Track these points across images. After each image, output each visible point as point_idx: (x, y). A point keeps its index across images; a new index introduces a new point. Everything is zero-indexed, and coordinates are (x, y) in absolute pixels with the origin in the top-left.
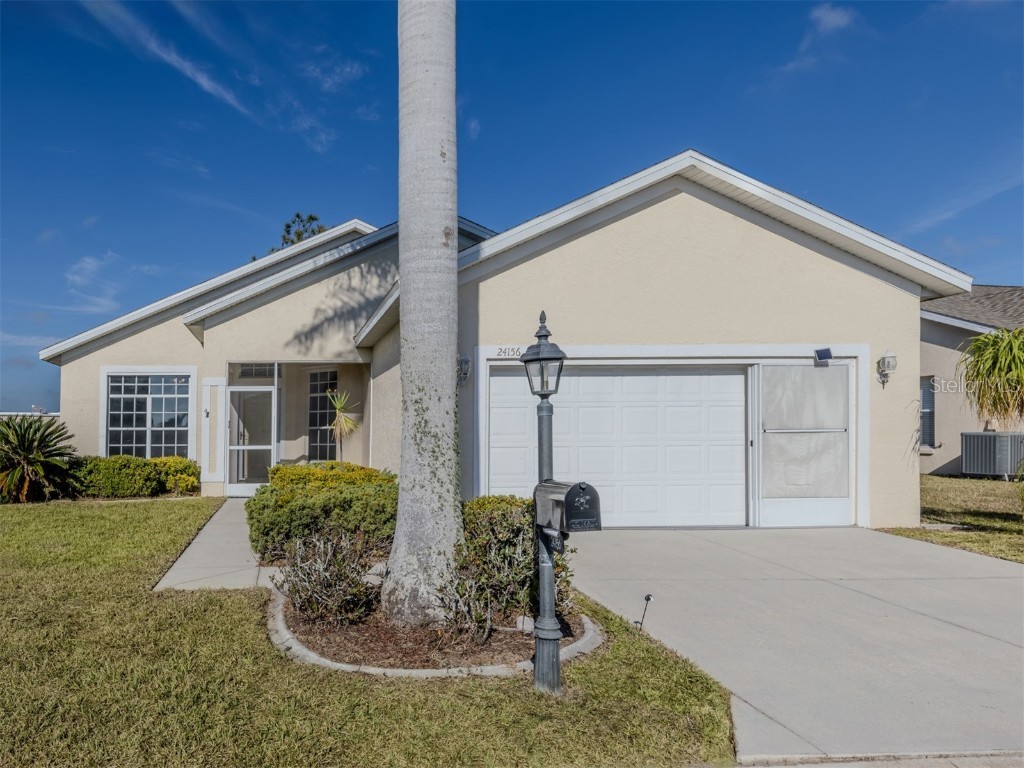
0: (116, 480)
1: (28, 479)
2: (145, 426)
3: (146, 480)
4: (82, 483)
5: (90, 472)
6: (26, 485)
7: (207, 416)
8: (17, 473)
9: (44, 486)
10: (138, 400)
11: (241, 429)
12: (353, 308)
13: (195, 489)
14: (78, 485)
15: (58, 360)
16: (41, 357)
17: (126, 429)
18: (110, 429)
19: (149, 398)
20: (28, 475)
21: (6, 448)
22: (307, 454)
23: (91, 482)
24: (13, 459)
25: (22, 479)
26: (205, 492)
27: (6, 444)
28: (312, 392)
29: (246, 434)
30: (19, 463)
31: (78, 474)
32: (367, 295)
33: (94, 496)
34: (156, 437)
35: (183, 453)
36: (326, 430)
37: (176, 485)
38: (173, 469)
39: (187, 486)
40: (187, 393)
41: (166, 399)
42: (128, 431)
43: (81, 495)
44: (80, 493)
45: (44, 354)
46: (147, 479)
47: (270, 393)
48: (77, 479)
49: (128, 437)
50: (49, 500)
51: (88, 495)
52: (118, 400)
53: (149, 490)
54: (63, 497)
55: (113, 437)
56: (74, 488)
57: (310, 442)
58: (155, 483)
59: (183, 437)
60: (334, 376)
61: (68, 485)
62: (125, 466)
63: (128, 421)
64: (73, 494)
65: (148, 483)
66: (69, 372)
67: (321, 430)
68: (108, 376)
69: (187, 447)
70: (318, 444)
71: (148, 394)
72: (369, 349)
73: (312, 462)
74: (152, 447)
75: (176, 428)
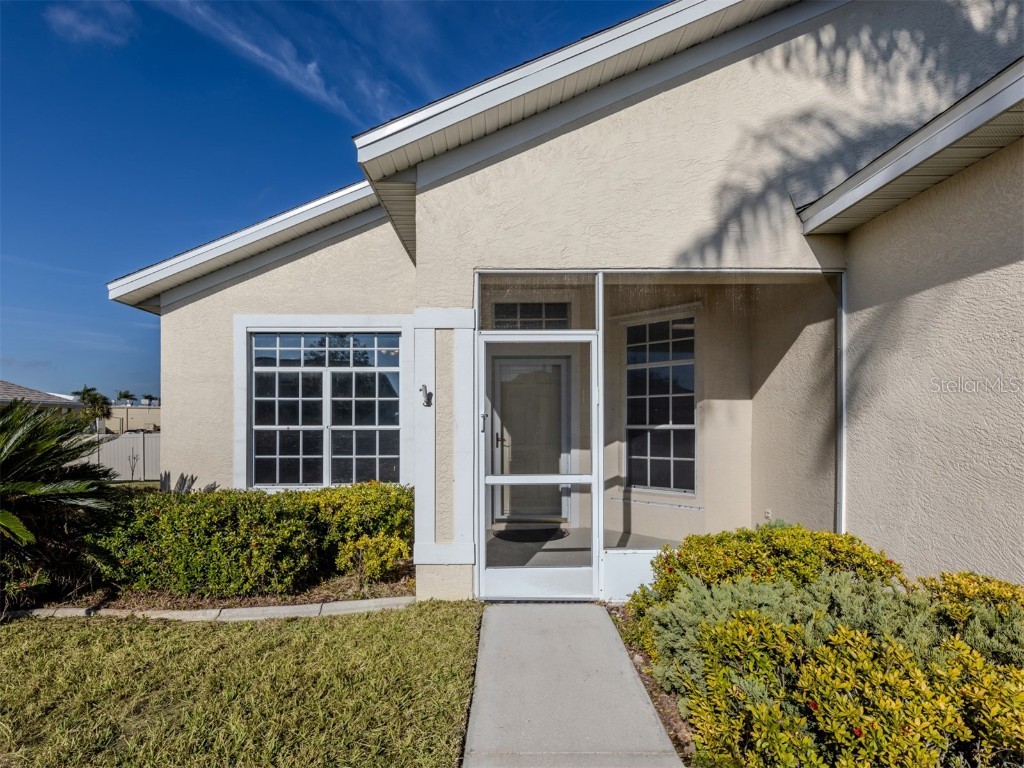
2: (321, 423)
3: (278, 557)
4: (114, 563)
7: (428, 403)
10: (307, 378)
11: (498, 429)
13: (399, 573)
14: (106, 569)
15: (154, 302)
16: (112, 295)
17: (284, 427)
18: (256, 427)
19: (327, 374)
22: (624, 474)
23: (139, 562)
26: (426, 587)
28: (632, 361)
29: (507, 436)
31: (102, 543)
34: (341, 443)
35: (391, 472)
36: (668, 432)
37: (356, 561)
38: (355, 519)
39: (383, 564)
40: (397, 364)
41: (358, 375)
42: (289, 431)
43: (117, 593)
45: (120, 289)
46: (284, 551)
48: (105, 555)
49: (290, 442)
51: (134, 593)
52: (270, 378)
53: (287, 580)
55: (261, 443)
56: (100, 576)
57: (630, 452)
58: (304, 560)
59: (391, 442)
63: (289, 413)
66: (173, 325)
67: (652, 431)
68: (250, 335)
69: (398, 459)
70: (649, 458)
71: (324, 365)
72: (838, 238)
73: (634, 489)
74: (333, 460)
75: (377, 427)
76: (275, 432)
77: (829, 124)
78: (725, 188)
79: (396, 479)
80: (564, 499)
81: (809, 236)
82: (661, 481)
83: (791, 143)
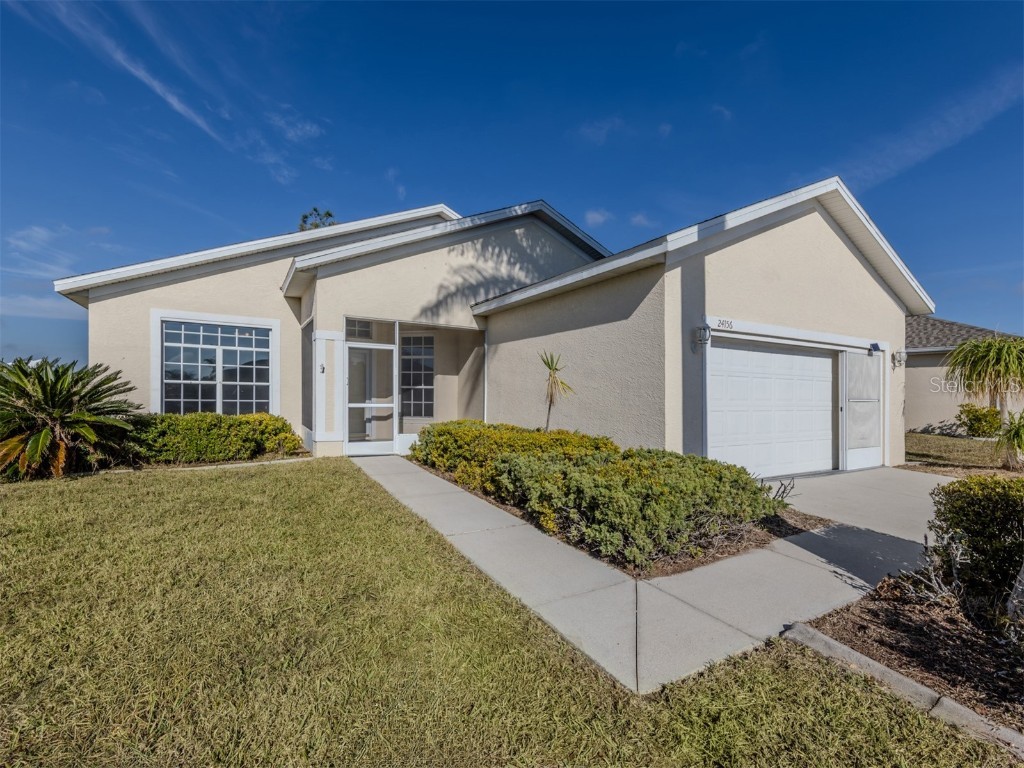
0: (204, 442)
1: (63, 445)
2: (215, 380)
4: (150, 448)
5: (163, 434)
6: (62, 455)
8: (44, 439)
9: (87, 453)
10: (204, 351)
12: (472, 285)
14: (143, 450)
16: (57, 289)
17: (187, 382)
18: (165, 381)
19: (219, 350)
20: (61, 439)
21: (20, 403)
22: (400, 411)
23: (165, 445)
24: (34, 419)
25: (54, 447)
27: (19, 398)
28: (404, 354)
30: (45, 424)
31: (143, 436)
32: (485, 274)
33: (168, 462)
34: (229, 392)
35: (263, 408)
36: (421, 390)
38: (271, 427)
40: (268, 347)
41: (241, 351)
42: (191, 384)
43: (148, 463)
44: (147, 460)
45: (61, 285)
46: (245, 440)
47: (392, 351)
48: (141, 442)
49: (191, 391)
50: (97, 470)
51: (158, 462)
52: (177, 350)
53: (248, 452)
54: (117, 465)
55: (169, 391)
56: (137, 455)
57: (403, 400)
58: (253, 444)
59: (264, 393)
60: (430, 341)
61: (127, 451)
62: (215, 425)
63: (191, 373)
64: (135, 461)
65: (247, 445)
66: (97, 311)
67: (415, 390)
68: (162, 322)
69: (268, 403)
70: (412, 402)
71: (217, 345)
72: (484, 318)
73: (404, 418)
74: (224, 403)
75: (254, 383)
76: (180, 384)
77: (479, 272)
78: (441, 287)
79: (267, 411)
80: (368, 424)
81: (474, 316)
82: (418, 413)
83: (467, 276)
